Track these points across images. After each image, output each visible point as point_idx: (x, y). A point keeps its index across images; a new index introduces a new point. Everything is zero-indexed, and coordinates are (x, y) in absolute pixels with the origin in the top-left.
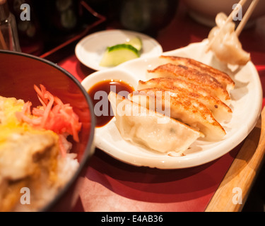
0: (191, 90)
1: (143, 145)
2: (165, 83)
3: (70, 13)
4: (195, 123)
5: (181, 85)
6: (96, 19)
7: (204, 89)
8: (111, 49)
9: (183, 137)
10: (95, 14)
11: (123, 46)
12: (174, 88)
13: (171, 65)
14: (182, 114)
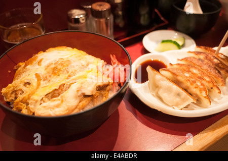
0: (199, 75)
1: (160, 99)
2: (185, 68)
3: (146, 16)
4: (195, 94)
5: (195, 71)
6: (162, 22)
7: (209, 76)
8: (163, 42)
9: (184, 100)
10: (162, 19)
11: (170, 41)
12: (189, 71)
13: (194, 58)
14: (188, 87)
